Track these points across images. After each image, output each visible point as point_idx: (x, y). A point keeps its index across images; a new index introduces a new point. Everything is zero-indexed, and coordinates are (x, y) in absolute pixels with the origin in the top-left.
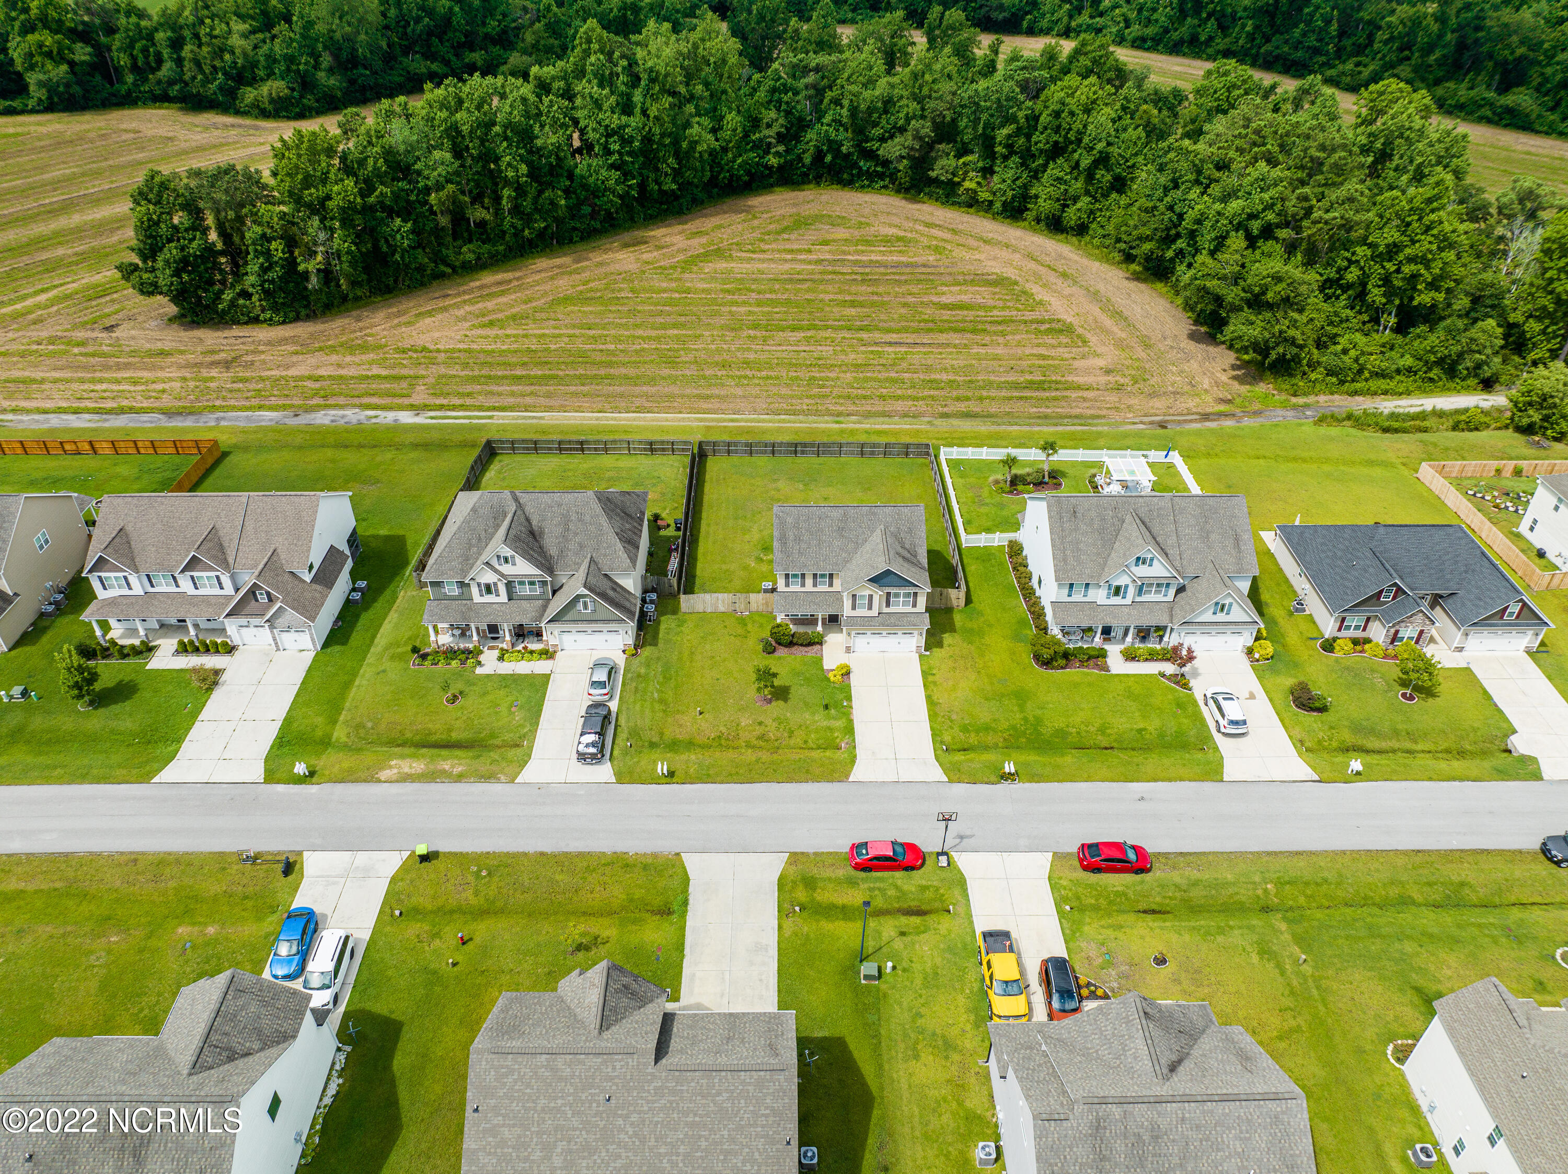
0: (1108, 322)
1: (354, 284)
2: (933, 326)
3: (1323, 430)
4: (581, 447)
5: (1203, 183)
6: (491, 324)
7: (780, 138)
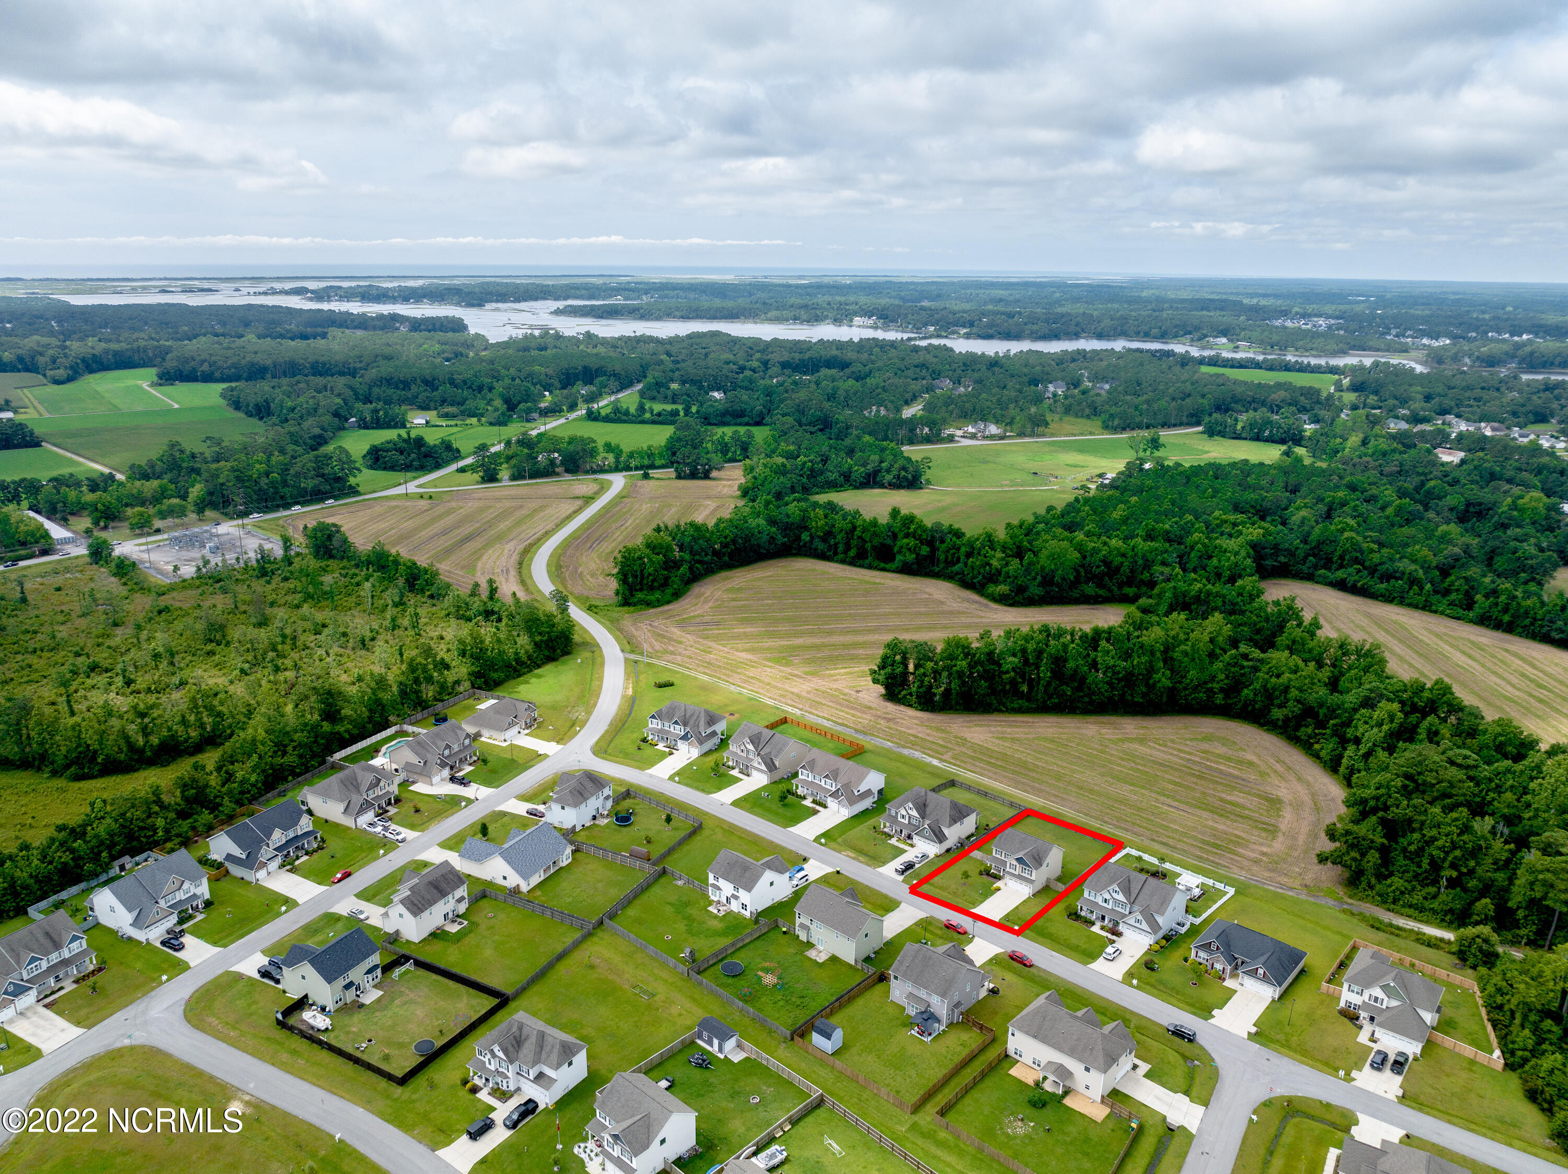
1: (957, 703)
2: (1204, 806)
3: (1340, 915)
4: (986, 794)
6: (1001, 738)
7: (1222, 690)
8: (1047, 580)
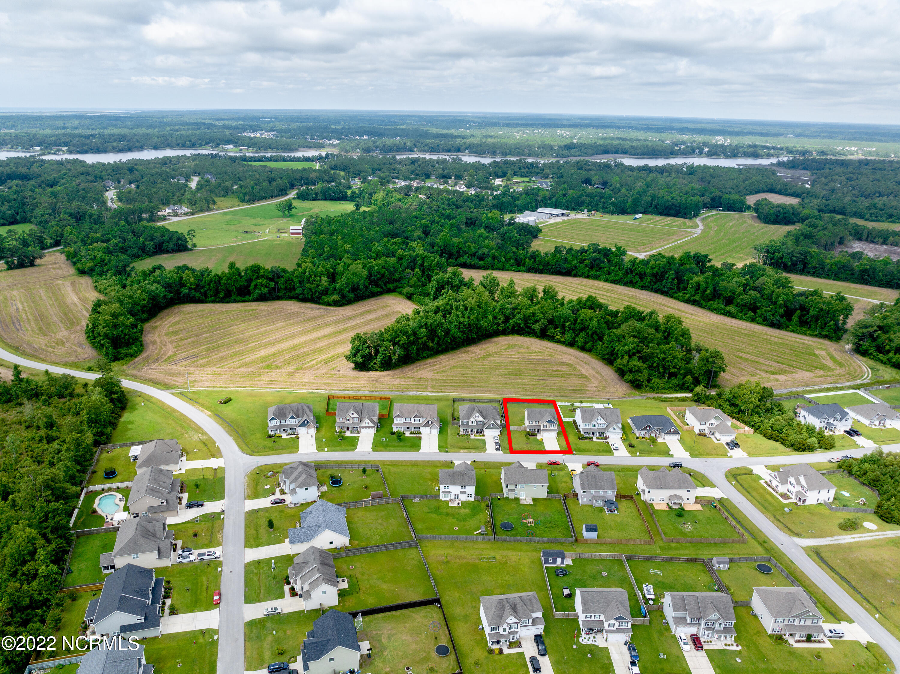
0: (597, 376)
2: (551, 376)
3: (647, 401)
4: (474, 400)
5: (619, 341)
6: (438, 373)
7: (503, 322)
8: (354, 289)
